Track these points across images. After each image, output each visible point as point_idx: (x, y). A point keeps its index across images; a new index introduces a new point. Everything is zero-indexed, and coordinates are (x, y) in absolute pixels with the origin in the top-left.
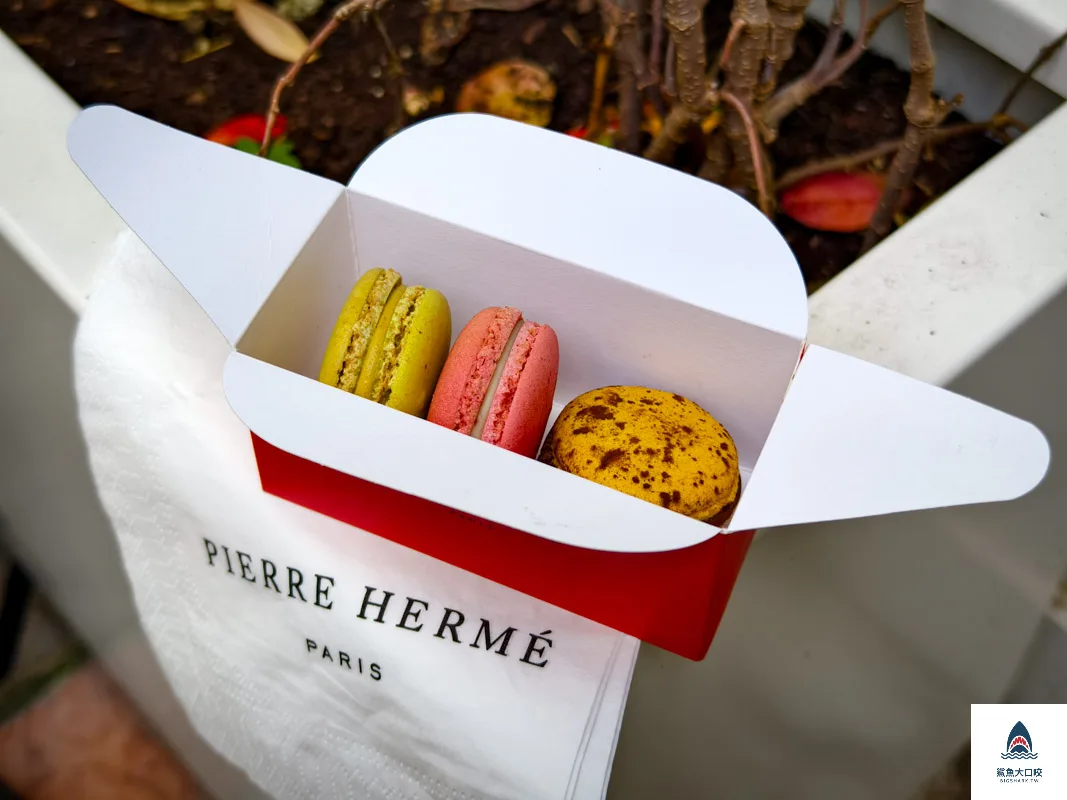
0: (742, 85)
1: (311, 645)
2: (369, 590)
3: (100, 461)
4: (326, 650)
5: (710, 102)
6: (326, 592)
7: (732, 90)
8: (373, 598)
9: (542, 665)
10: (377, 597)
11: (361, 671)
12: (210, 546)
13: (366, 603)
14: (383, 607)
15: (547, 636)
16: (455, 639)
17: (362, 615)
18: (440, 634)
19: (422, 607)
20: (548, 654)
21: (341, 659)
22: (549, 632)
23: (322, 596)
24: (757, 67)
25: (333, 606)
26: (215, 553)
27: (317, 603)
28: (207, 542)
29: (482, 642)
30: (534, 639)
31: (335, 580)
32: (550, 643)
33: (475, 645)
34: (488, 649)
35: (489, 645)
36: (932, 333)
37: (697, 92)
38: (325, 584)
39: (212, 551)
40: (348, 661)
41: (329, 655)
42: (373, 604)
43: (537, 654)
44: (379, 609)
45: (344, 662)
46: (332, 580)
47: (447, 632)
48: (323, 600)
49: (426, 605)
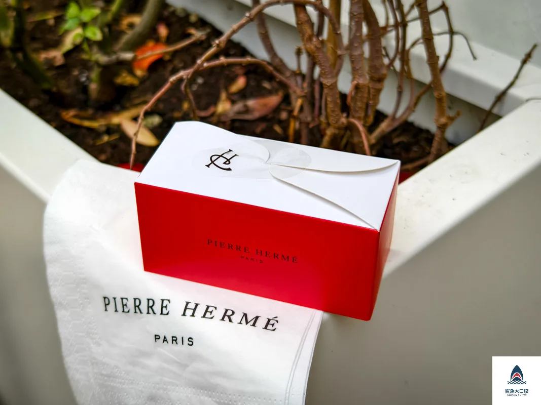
0: (357, 115)
1: (157, 337)
2: (187, 303)
3: (52, 271)
4: (165, 337)
5: (343, 123)
6: (166, 307)
7: (354, 117)
8: (189, 306)
9: (274, 330)
10: (192, 306)
11: (183, 344)
12: (107, 300)
13: (186, 308)
14: (194, 310)
15: (276, 319)
16: (230, 321)
17: (184, 315)
18: (223, 319)
19: (214, 309)
20: (276, 325)
21: (173, 340)
22: (277, 317)
23: (164, 309)
24: (364, 107)
25: (170, 313)
26: (108, 304)
27: (162, 314)
28: (105, 298)
29: (244, 321)
30: (269, 320)
31: (171, 301)
32: (277, 322)
33: (240, 323)
34: (246, 324)
35: (247, 323)
36: (453, 199)
37: (337, 117)
38: (165, 303)
39: (107, 302)
40: (176, 340)
41: (166, 341)
42: (189, 309)
43: (271, 326)
44: (192, 311)
45: (174, 342)
46: (169, 301)
47: (226, 318)
48: (165, 311)
49: (216, 308)
